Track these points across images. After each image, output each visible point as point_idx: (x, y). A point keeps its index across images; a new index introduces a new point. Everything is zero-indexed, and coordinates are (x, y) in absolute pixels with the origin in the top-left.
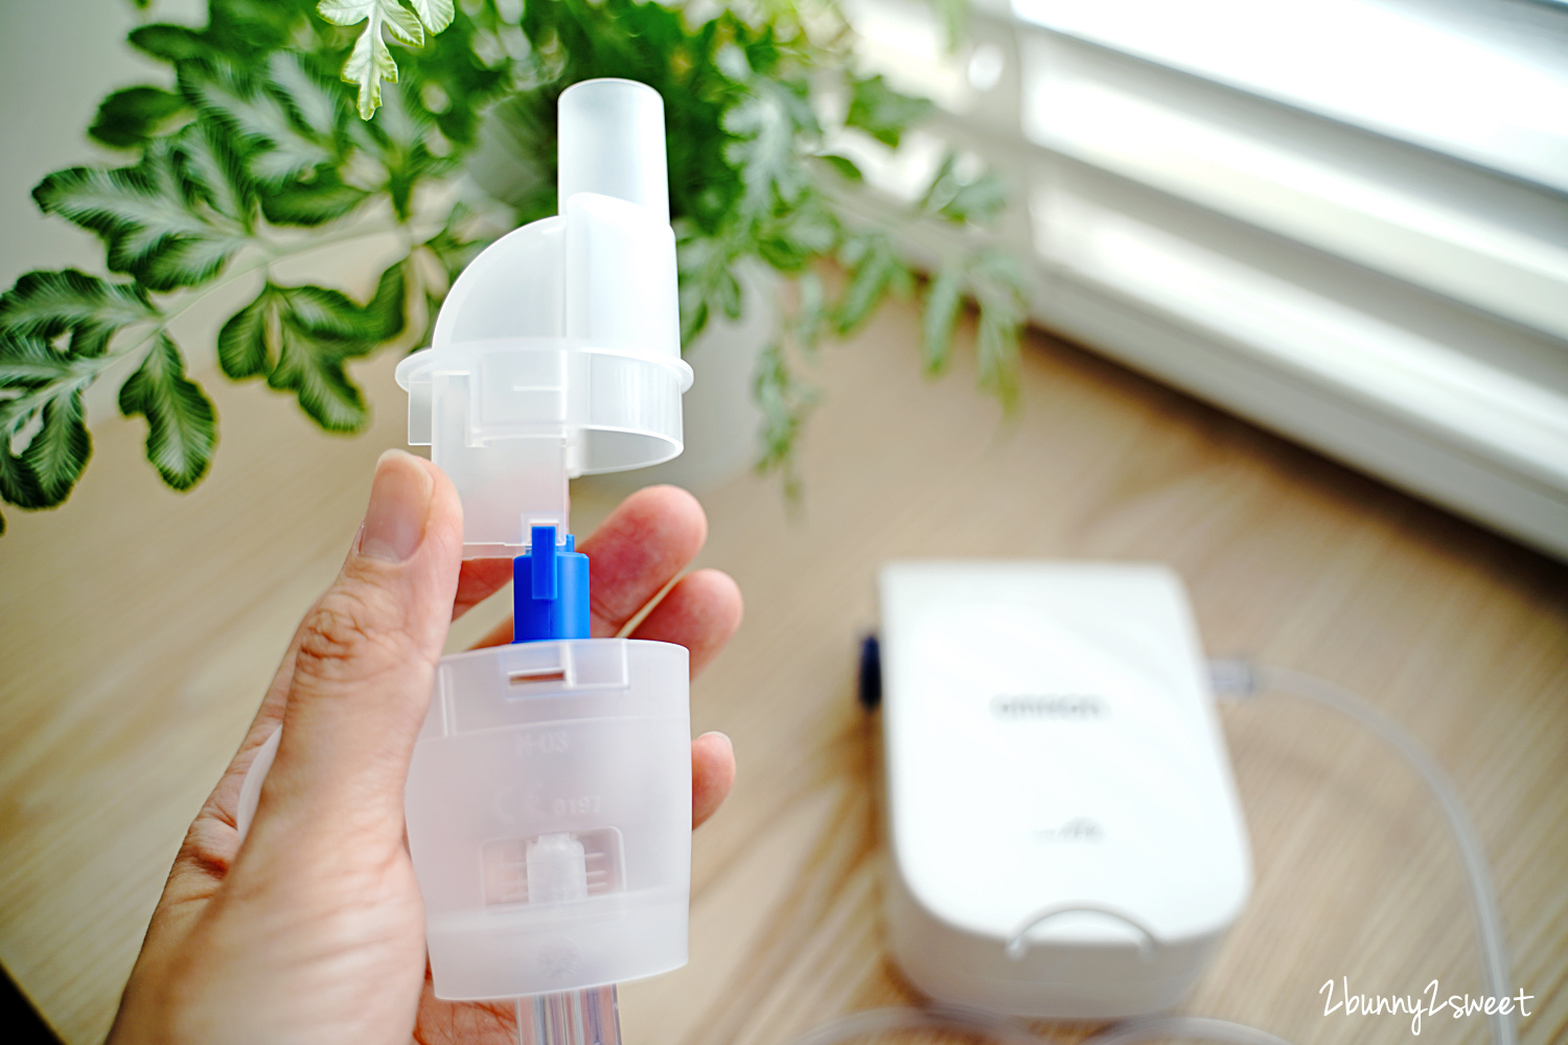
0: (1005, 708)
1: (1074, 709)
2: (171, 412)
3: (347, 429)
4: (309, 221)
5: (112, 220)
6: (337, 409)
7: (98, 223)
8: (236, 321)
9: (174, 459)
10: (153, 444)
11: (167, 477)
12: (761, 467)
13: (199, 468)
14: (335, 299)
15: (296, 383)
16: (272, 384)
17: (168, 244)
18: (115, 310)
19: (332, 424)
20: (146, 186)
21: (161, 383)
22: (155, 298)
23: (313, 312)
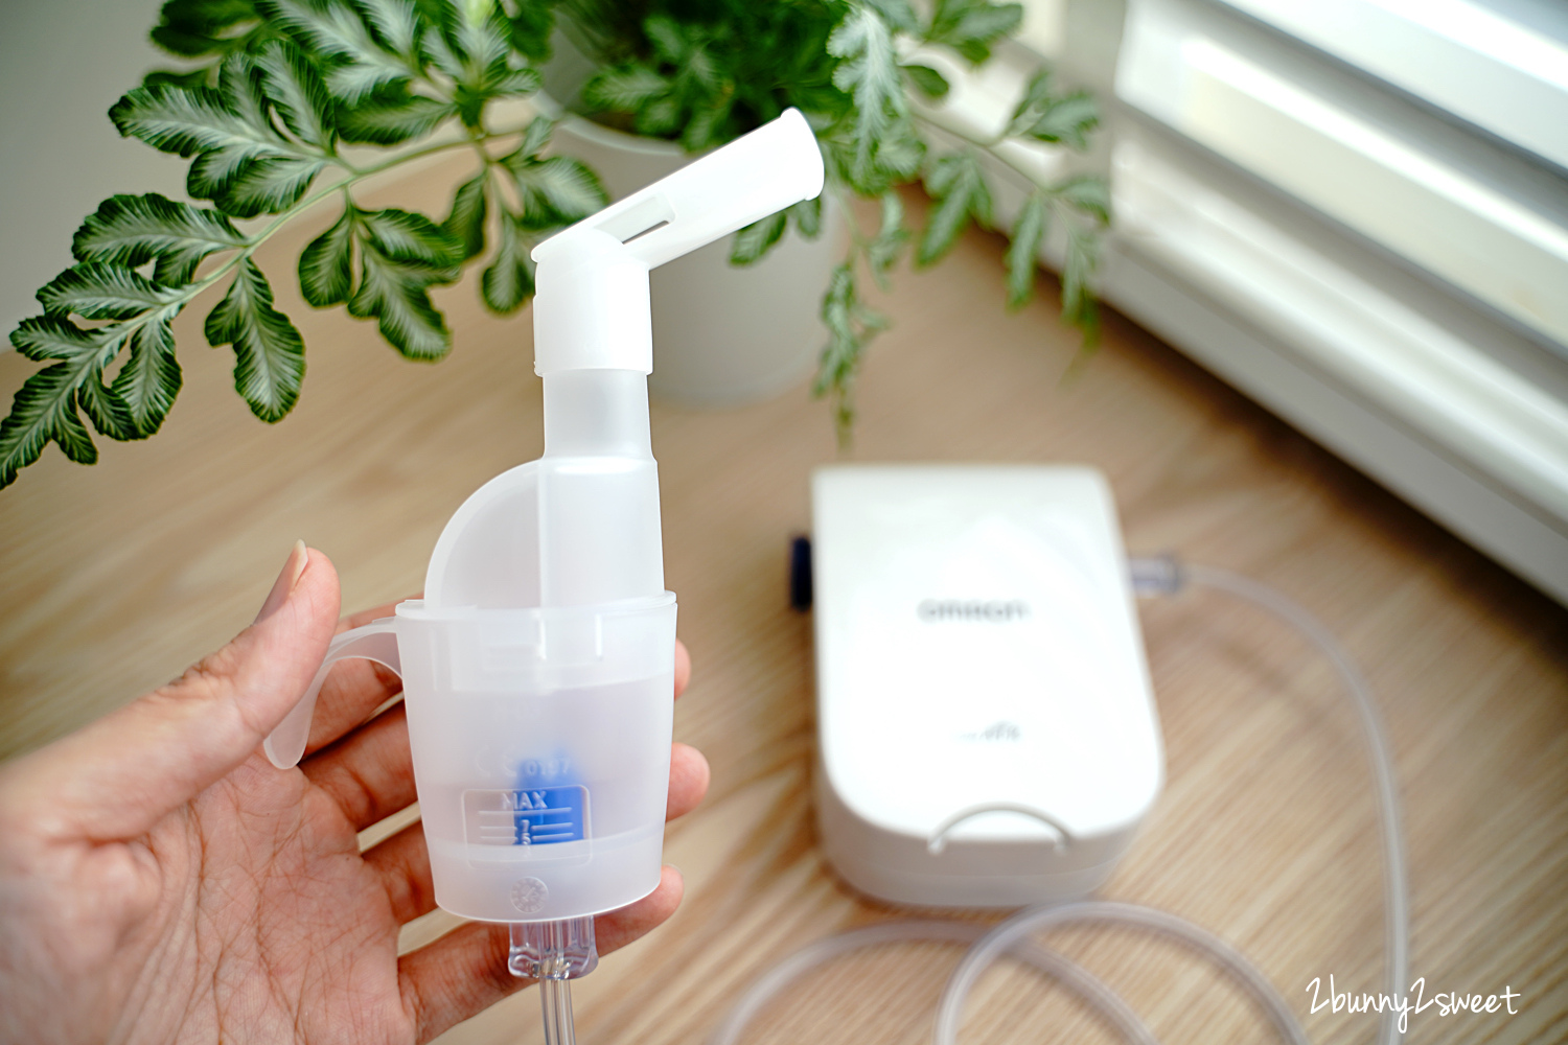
0: (933, 613)
1: (1000, 612)
2: (258, 340)
3: (429, 357)
4: (386, 139)
5: (192, 140)
6: (420, 336)
7: (179, 145)
8: (319, 243)
9: (263, 390)
10: (242, 376)
11: (256, 408)
12: (819, 391)
13: (290, 400)
14: (416, 222)
15: (377, 311)
16: (352, 310)
17: (250, 166)
18: (198, 236)
19: (413, 350)
20: (222, 106)
21: (247, 313)
22: (237, 223)
23: (394, 236)
